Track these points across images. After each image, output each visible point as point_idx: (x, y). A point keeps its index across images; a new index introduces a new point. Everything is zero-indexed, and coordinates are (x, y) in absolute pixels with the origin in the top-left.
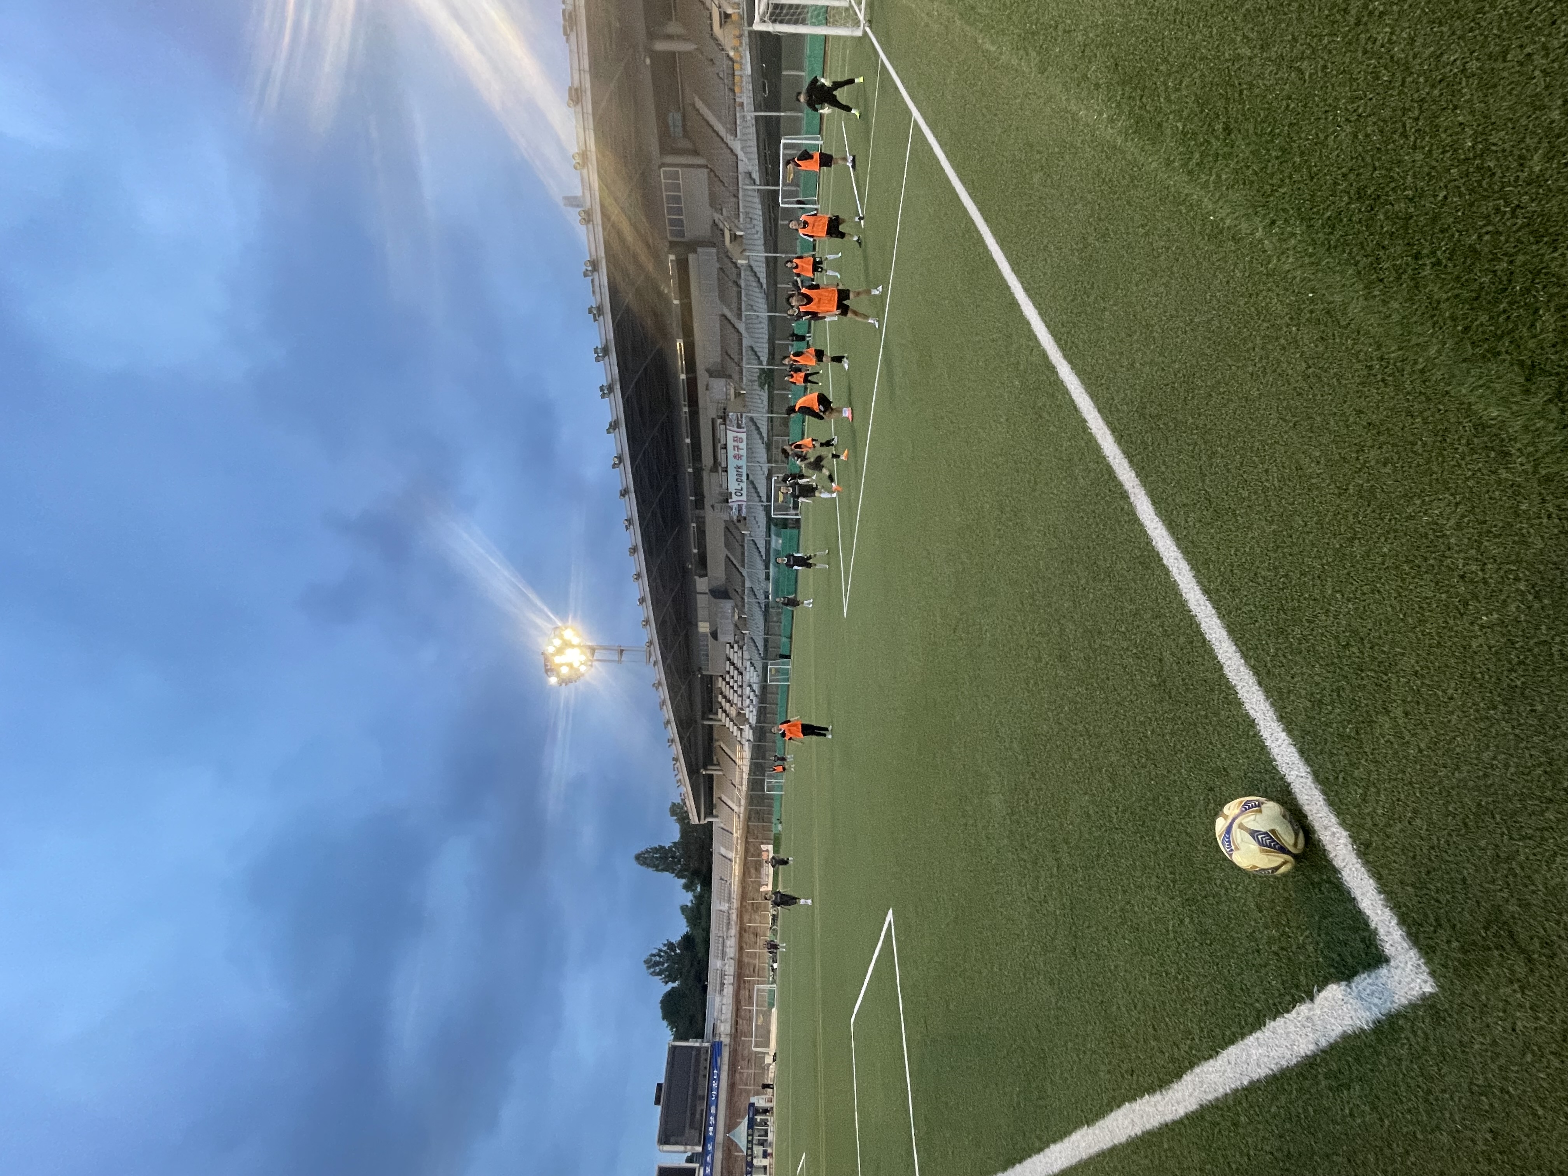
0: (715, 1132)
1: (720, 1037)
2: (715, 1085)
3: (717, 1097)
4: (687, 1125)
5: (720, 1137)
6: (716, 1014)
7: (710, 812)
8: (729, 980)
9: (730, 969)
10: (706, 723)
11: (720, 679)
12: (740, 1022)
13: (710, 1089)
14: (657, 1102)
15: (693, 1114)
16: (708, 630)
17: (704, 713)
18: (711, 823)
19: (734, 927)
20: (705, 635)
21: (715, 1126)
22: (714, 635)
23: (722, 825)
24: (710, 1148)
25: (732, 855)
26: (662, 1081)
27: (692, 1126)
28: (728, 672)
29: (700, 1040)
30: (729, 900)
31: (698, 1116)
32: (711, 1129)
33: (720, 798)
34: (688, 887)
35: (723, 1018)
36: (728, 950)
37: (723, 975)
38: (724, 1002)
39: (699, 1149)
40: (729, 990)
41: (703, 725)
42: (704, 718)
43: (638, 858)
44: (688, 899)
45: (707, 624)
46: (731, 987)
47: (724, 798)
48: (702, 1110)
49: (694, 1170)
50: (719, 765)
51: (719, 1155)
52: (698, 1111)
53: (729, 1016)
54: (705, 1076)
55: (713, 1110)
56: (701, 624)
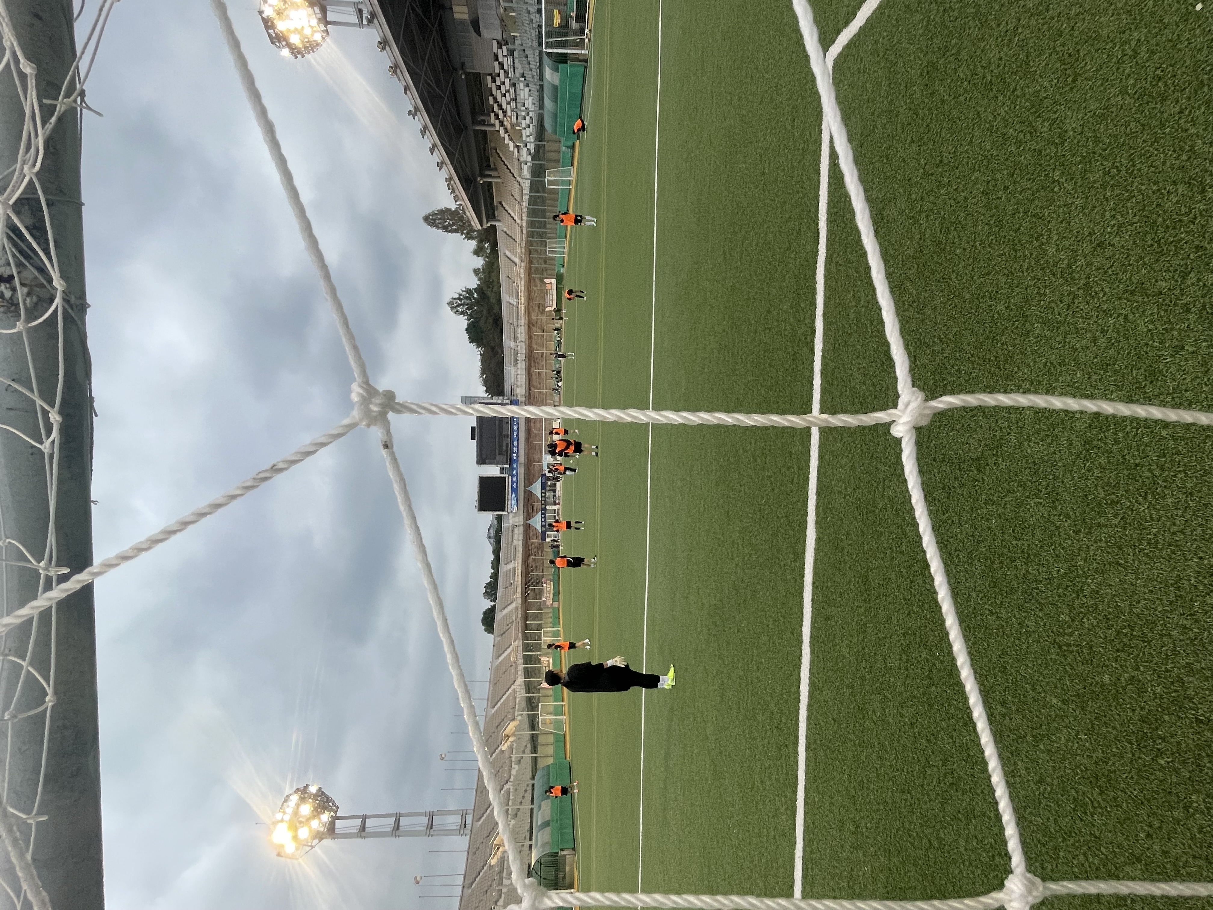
0: (517, 457)
1: (517, 397)
2: (515, 428)
3: (517, 435)
4: (497, 452)
5: (522, 459)
6: (512, 381)
7: (492, 215)
8: (521, 357)
9: (522, 349)
10: (478, 128)
11: (489, 78)
12: (532, 389)
13: (512, 430)
14: (473, 438)
15: (501, 446)
16: (466, 17)
17: (474, 114)
18: (494, 227)
19: (523, 318)
20: (462, 22)
21: (517, 453)
22: (476, 24)
23: (505, 229)
24: (515, 466)
25: (517, 260)
26: (475, 425)
27: (500, 453)
28: (499, 75)
29: (501, 398)
30: (517, 297)
31: (504, 448)
32: (515, 455)
33: (501, 203)
34: (478, 252)
35: (519, 383)
36: (519, 335)
37: (516, 353)
38: (519, 372)
39: (508, 466)
40: (522, 365)
41: (475, 130)
42: (475, 122)
43: (426, 219)
44: (479, 262)
45: (465, 9)
46: (524, 362)
47: (504, 204)
48: (507, 444)
49: (505, 478)
50: (496, 169)
51: (522, 471)
52: (504, 444)
53: (523, 383)
54: (507, 423)
55: (515, 443)
56: (456, 8)
